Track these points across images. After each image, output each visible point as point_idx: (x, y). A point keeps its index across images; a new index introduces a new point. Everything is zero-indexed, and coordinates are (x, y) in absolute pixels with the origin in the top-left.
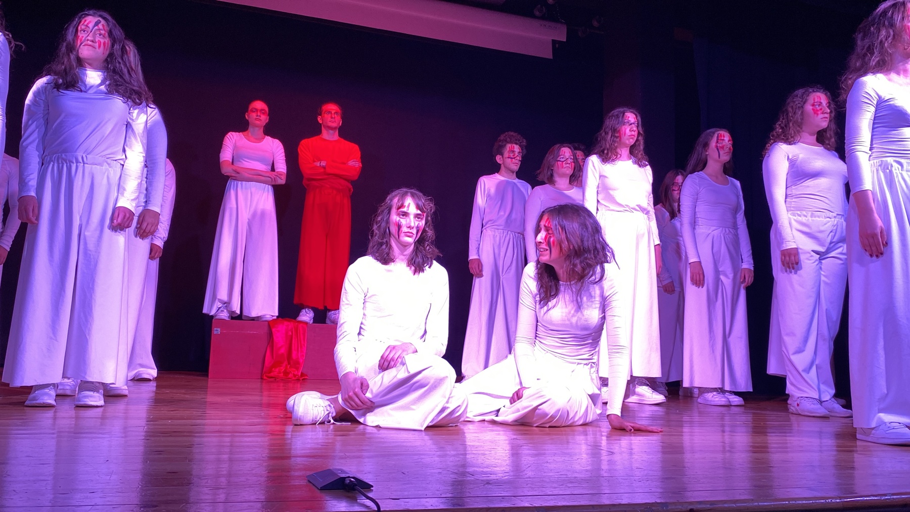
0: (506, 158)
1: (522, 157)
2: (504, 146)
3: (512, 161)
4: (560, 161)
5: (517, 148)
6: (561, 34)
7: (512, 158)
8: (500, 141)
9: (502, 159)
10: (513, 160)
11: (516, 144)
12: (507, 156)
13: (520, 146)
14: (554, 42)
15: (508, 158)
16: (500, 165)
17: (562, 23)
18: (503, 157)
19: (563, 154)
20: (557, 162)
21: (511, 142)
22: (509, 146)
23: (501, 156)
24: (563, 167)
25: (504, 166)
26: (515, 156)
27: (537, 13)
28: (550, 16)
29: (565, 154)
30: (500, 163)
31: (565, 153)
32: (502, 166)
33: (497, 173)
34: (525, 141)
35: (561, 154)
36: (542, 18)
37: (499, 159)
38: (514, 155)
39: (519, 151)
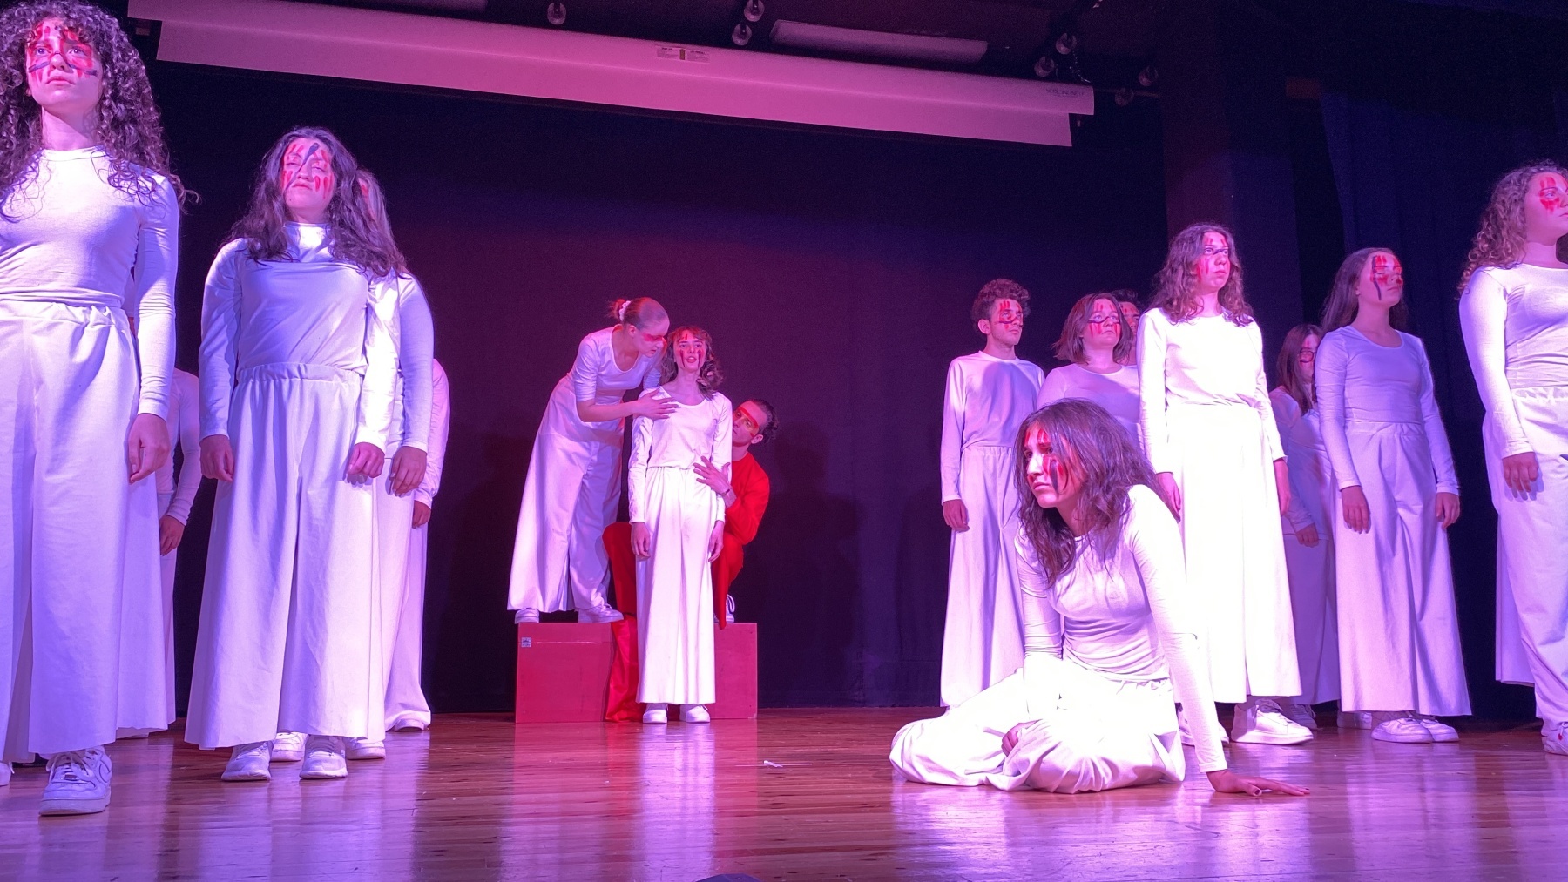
0: (996, 323)
1: (1025, 320)
2: (989, 304)
3: (1007, 327)
4: (1095, 322)
5: (1014, 306)
6: (1084, 103)
7: (1007, 323)
8: (984, 295)
9: (989, 326)
10: (1010, 325)
11: (1012, 298)
12: (998, 320)
13: (1018, 301)
14: (1073, 117)
15: (1000, 322)
16: (985, 335)
17: (1084, 84)
18: (990, 322)
19: (1099, 309)
20: (1088, 325)
21: (1003, 296)
22: (999, 302)
23: (987, 322)
24: (1100, 332)
25: (994, 338)
26: (1012, 319)
27: (1040, 72)
28: (1063, 74)
29: (1104, 310)
30: (987, 333)
31: (1102, 307)
32: (990, 338)
33: (982, 350)
34: (1027, 293)
35: (1095, 310)
36: (1049, 79)
37: (982, 325)
38: (1008, 318)
39: (1017, 309)
